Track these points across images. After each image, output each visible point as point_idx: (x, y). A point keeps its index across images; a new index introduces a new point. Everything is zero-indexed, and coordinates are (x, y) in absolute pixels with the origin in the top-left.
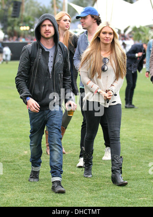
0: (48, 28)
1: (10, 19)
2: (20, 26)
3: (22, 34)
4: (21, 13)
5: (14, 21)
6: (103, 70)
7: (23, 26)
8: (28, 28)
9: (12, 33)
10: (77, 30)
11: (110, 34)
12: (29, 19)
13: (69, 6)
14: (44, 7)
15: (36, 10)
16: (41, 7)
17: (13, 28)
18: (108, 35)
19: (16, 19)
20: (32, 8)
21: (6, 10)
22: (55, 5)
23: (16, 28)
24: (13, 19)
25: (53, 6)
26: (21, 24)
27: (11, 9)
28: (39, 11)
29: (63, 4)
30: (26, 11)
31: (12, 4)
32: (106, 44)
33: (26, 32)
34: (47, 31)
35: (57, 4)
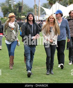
1: (17, 13)
2: (21, 16)
3: (22, 19)
4: (22, 11)
5: (19, 14)
7: (22, 16)
8: (24, 17)
9: (18, 19)
10: (44, 18)
11: (53, 18)
12: (25, 13)
13: (41, 8)
14: (31, 8)
15: (28, 9)
16: (30, 8)
17: (18, 16)
18: (51, 19)
19: (20, 13)
20: (26, 8)
21: (16, 10)
22: (35, 8)
23: (20, 17)
24: (18, 13)
25: (34, 8)
26: (22, 15)
27: (18, 9)
28: (29, 10)
29: (39, 7)
30: (24, 10)
31: (18, 7)
33: (24, 18)
34: (31, 18)
35: (36, 7)
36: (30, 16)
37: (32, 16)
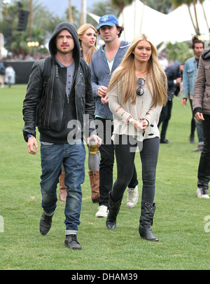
0: (65, 40)
1: (15, 33)
2: (27, 42)
3: (30, 51)
4: (28, 26)
5: (20, 35)
6: (139, 94)
7: (31, 41)
8: (37, 44)
9: (18, 50)
11: (148, 49)
12: (39, 33)
13: (89, 17)
14: (58, 18)
15: (48, 22)
16: (53, 18)
17: (18, 43)
18: (144, 51)
19: (23, 32)
20: (43, 19)
21: (10, 22)
22: (71, 16)
23: (22, 44)
24: (18, 33)
25: (68, 17)
26: (28, 39)
27: (16, 20)
28: (51, 23)
29: (81, 15)
30: (35, 23)
31: (18, 14)
32: (142, 62)
33: (35, 49)
34: (65, 44)
35: (73, 14)
36: (62, 37)
37: (68, 37)
